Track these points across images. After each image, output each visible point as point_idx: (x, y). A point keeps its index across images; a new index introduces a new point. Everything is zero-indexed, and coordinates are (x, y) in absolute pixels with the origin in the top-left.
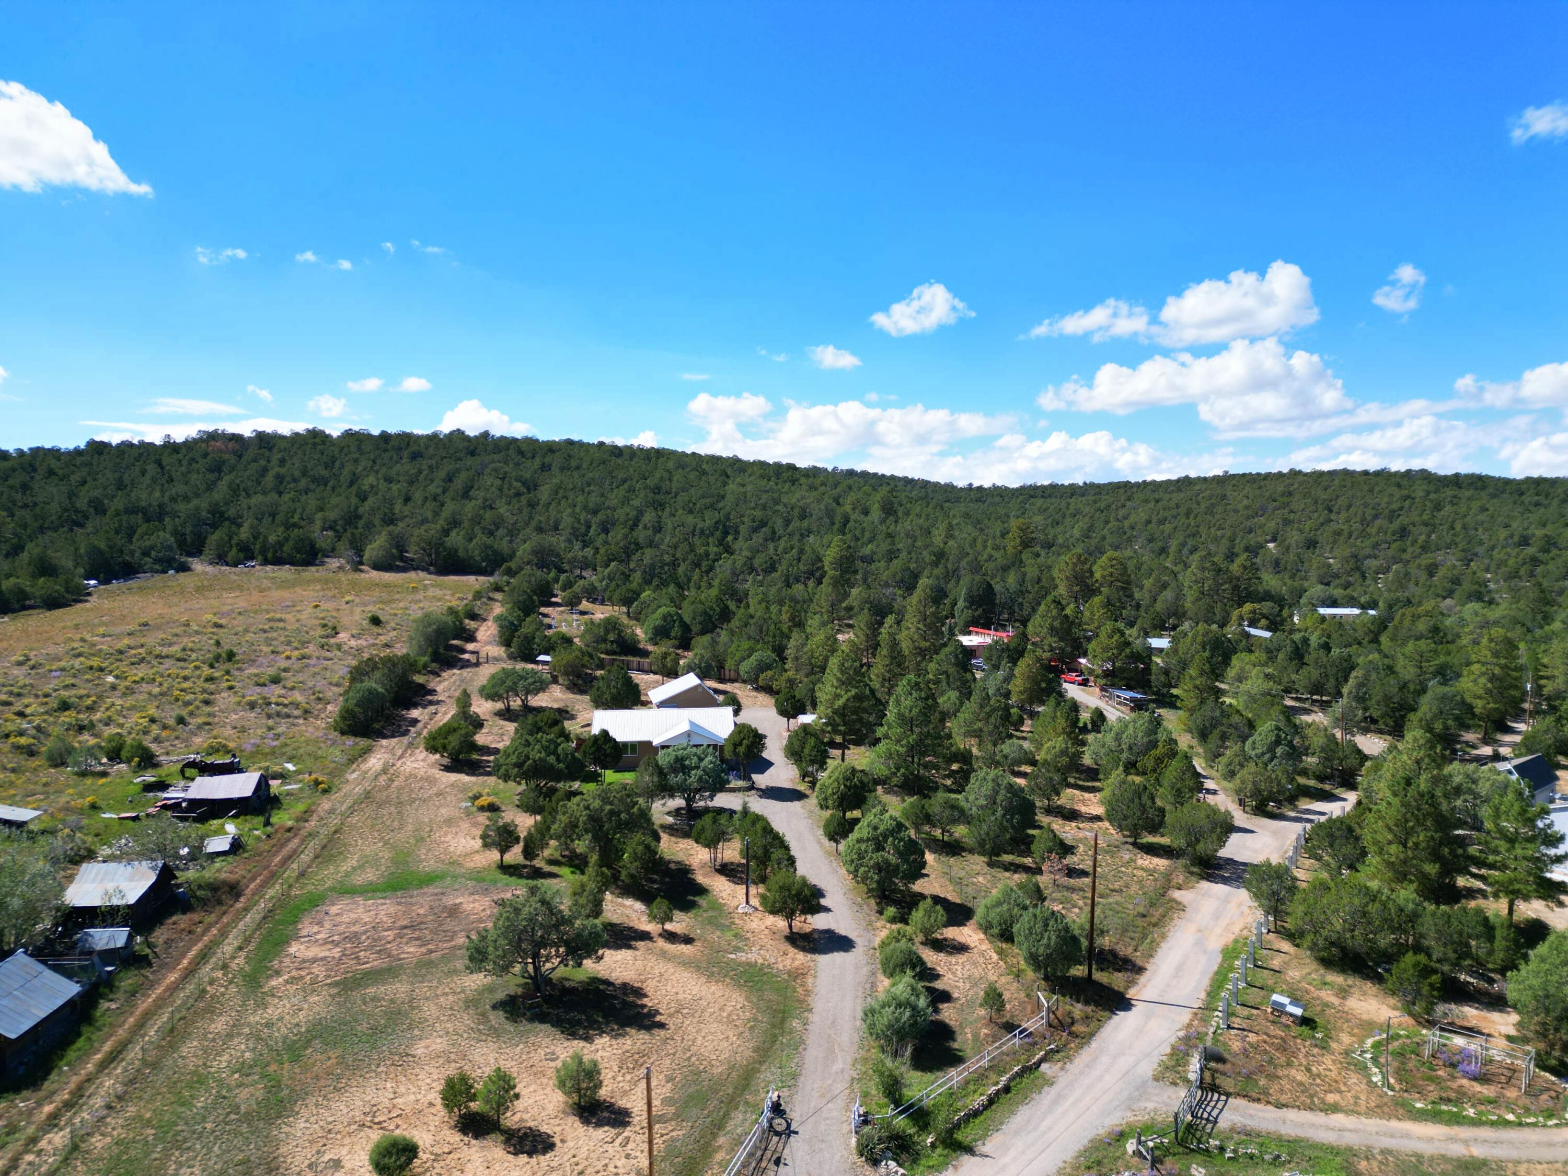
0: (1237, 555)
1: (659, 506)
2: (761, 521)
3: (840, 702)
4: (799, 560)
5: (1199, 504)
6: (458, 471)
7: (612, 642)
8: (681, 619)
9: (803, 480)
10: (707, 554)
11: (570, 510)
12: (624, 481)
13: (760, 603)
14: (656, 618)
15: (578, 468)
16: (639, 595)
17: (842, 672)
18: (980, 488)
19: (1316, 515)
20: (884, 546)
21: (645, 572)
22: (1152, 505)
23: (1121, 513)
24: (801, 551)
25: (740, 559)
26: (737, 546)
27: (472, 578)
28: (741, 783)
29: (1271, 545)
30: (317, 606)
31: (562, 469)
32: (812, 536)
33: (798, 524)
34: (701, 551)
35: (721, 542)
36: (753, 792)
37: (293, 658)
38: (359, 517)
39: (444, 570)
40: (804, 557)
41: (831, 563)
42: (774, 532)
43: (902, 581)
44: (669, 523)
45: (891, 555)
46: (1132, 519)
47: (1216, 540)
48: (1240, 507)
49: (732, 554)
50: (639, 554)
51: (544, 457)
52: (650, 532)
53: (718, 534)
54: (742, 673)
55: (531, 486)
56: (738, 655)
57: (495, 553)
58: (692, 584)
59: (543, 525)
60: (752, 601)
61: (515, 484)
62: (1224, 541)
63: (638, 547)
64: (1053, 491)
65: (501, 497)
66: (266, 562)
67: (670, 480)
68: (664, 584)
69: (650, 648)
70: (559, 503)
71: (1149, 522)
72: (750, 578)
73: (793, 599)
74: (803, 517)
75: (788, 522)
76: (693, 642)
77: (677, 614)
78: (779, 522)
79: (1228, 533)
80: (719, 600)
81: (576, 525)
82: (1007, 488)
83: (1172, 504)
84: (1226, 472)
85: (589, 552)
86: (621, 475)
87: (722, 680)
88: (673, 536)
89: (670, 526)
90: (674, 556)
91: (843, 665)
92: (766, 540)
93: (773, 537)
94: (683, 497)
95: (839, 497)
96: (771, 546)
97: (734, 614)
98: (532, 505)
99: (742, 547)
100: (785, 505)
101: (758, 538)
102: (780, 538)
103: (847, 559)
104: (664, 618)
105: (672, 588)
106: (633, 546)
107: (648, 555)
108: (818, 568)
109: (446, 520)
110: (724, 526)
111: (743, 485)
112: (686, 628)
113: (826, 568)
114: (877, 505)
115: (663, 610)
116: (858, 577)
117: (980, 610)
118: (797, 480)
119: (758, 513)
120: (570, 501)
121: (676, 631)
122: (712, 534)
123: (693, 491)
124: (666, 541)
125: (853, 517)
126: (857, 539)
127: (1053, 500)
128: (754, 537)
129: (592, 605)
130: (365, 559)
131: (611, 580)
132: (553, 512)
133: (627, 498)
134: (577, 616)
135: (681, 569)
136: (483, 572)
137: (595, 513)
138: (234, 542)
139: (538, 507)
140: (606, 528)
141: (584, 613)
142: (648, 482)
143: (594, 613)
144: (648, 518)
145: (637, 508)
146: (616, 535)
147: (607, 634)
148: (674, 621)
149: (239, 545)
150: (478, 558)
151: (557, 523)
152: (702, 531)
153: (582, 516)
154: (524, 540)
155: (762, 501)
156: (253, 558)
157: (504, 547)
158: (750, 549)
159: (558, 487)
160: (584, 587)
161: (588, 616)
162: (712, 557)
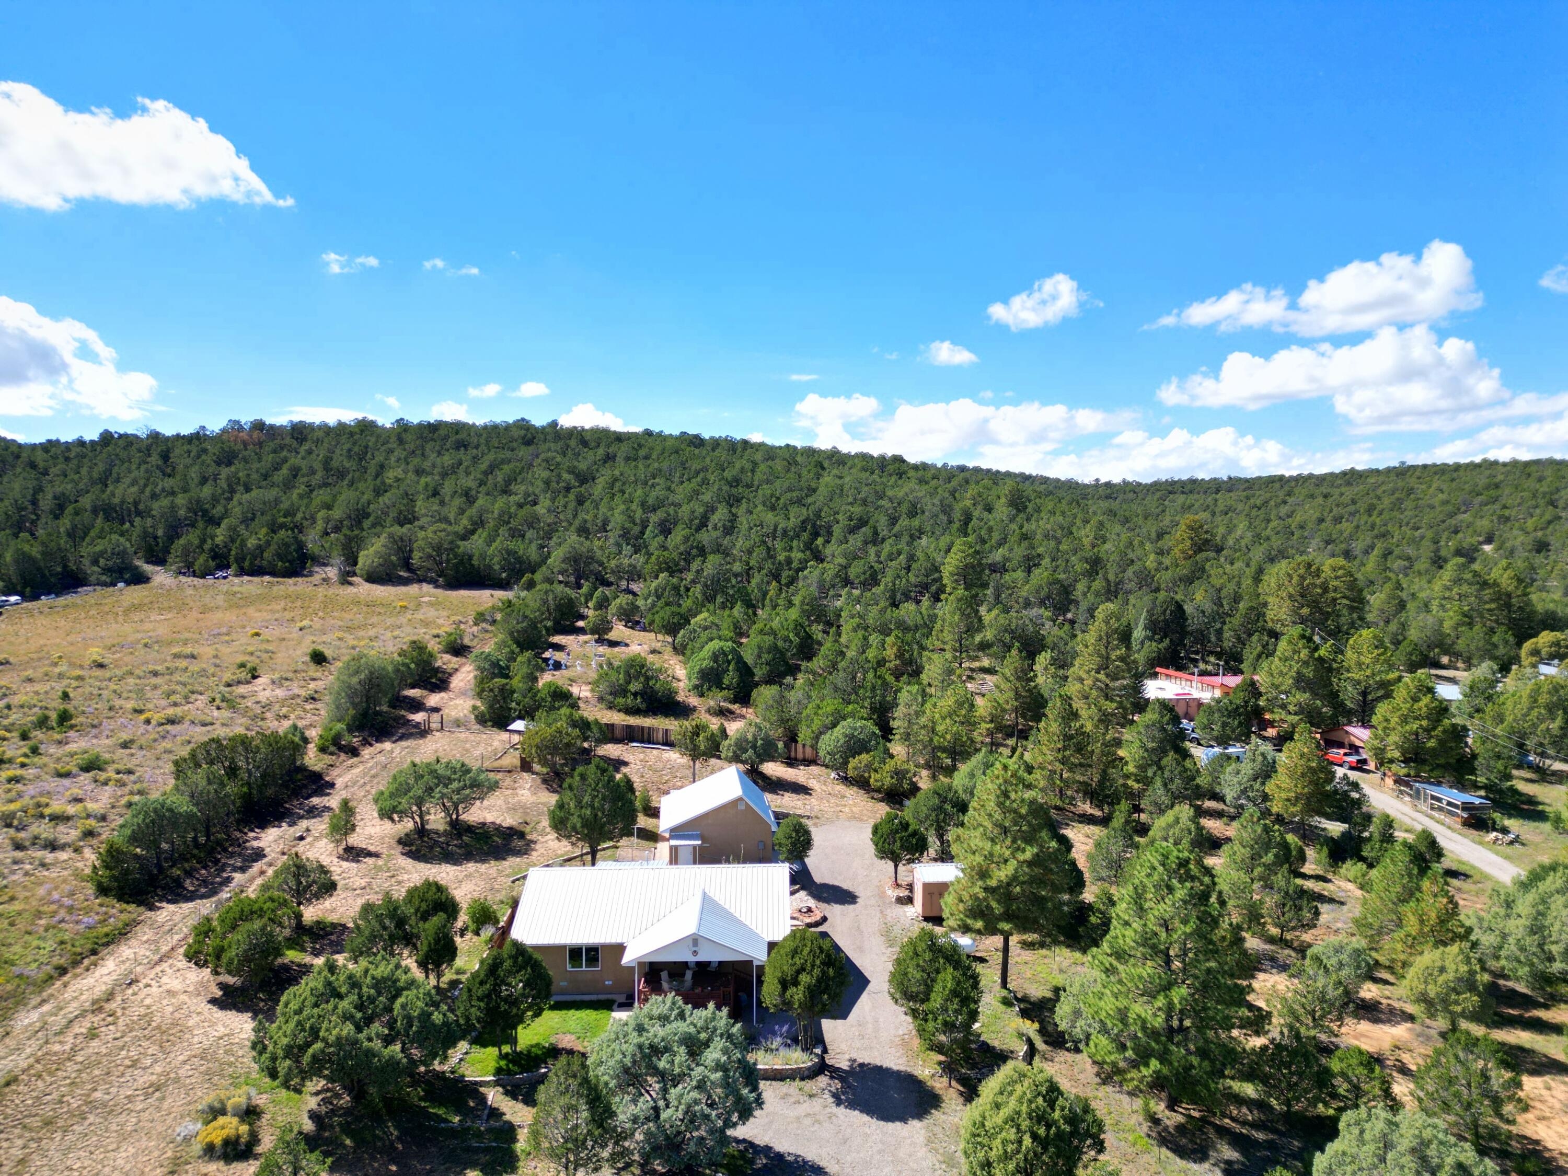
0: (1446, 561)
1: (733, 501)
2: (860, 519)
3: (1002, 874)
4: (908, 569)
5: (1379, 498)
6: (503, 462)
7: (635, 695)
8: (740, 660)
9: (911, 473)
10: (789, 561)
11: (623, 507)
12: (697, 473)
13: (855, 630)
14: (704, 656)
15: (647, 458)
16: (688, 622)
17: (1005, 810)
18: (1108, 484)
19: (1538, 511)
20: (1020, 551)
21: (706, 585)
22: (1320, 500)
23: (1284, 510)
24: (911, 558)
25: (830, 569)
26: (828, 551)
27: (487, 593)
28: (798, 1058)
29: (1487, 548)
30: (257, 634)
31: (628, 459)
32: (924, 538)
33: (907, 522)
34: (781, 557)
35: (809, 546)
36: (823, 1080)
37: (154, 722)
38: (368, 515)
39: (455, 583)
40: (914, 566)
41: (952, 574)
42: (876, 533)
43: (1048, 597)
44: (743, 522)
45: (1030, 564)
46: (1298, 518)
47: (1414, 542)
48: (1436, 501)
49: (822, 561)
50: (698, 561)
51: (608, 446)
52: (718, 533)
53: (805, 536)
54: (822, 753)
55: (585, 478)
56: (817, 724)
57: (519, 560)
58: (767, 602)
59: (589, 525)
60: (846, 628)
61: (566, 476)
62: (1426, 543)
63: (702, 552)
64: (1191, 486)
65: (545, 492)
66: (242, 572)
67: (753, 471)
68: (729, 604)
69: (693, 701)
70: (612, 498)
71: (1321, 520)
72: (844, 592)
73: (903, 627)
74: (912, 514)
75: (893, 521)
76: (754, 694)
77: (735, 651)
78: (882, 521)
79: (1429, 534)
80: (798, 626)
81: (627, 525)
82: (1139, 484)
83: (1346, 499)
84: (1403, 463)
85: (639, 559)
86: (695, 465)
87: (791, 762)
88: (747, 537)
89: (745, 526)
90: (748, 564)
91: (1006, 794)
92: (866, 543)
93: (875, 539)
94: (765, 491)
95: (955, 491)
96: (872, 551)
97: (820, 644)
98: (580, 501)
99: (835, 552)
100: (891, 500)
101: (855, 541)
102: (884, 540)
103: (973, 567)
104: (715, 657)
105: (738, 610)
106: (694, 552)
107: (711, 565)
108: (935, 580)
109: (471, 518)
110: (814, 526)
111: (841, 478)
112: (745, 670)
113: (945, 581)
114: (1003, 500)
115: (715, 645)
116: (988, 592)
117: (1167, 642)
118: (905, 473)
119: (857, 510)
120: (626, 495)
121: (731, 677)
122: (798, 536)
123: (778, 484)
124: (738, 545)
125: (976, 514)
126: (984, 542)
127: (1196, 496)
128: (851, 539)
129: (628, 632)
130: (358, 568)
131: (659, 597)
132: (603, 509)
133: (697, 493)
134: (602, 649)
135: (754, 582)
136: (503, 585)
137: (654, 510)
138: (207, 547)
139: (587, 504)
140: (665, 529)
141: (613, 644)
142: (726, 474)
143: (627, 645)
144: (720, 516)
145: (706, 504)
146: (677, 537)
147: (628, 683)
148: (729, 662)
149: (212, 550)
150: (497, 567)
151: (605, 523)
152: (785, 532)
153: (639, 514)
154: (560, 544)
155: (862, 495)
156: (228, 567)
157: (533, 553)
158: (845, 555)
159: (616, 480)
160: (621, 607)
161: (616, 649)
162: (795, 565)
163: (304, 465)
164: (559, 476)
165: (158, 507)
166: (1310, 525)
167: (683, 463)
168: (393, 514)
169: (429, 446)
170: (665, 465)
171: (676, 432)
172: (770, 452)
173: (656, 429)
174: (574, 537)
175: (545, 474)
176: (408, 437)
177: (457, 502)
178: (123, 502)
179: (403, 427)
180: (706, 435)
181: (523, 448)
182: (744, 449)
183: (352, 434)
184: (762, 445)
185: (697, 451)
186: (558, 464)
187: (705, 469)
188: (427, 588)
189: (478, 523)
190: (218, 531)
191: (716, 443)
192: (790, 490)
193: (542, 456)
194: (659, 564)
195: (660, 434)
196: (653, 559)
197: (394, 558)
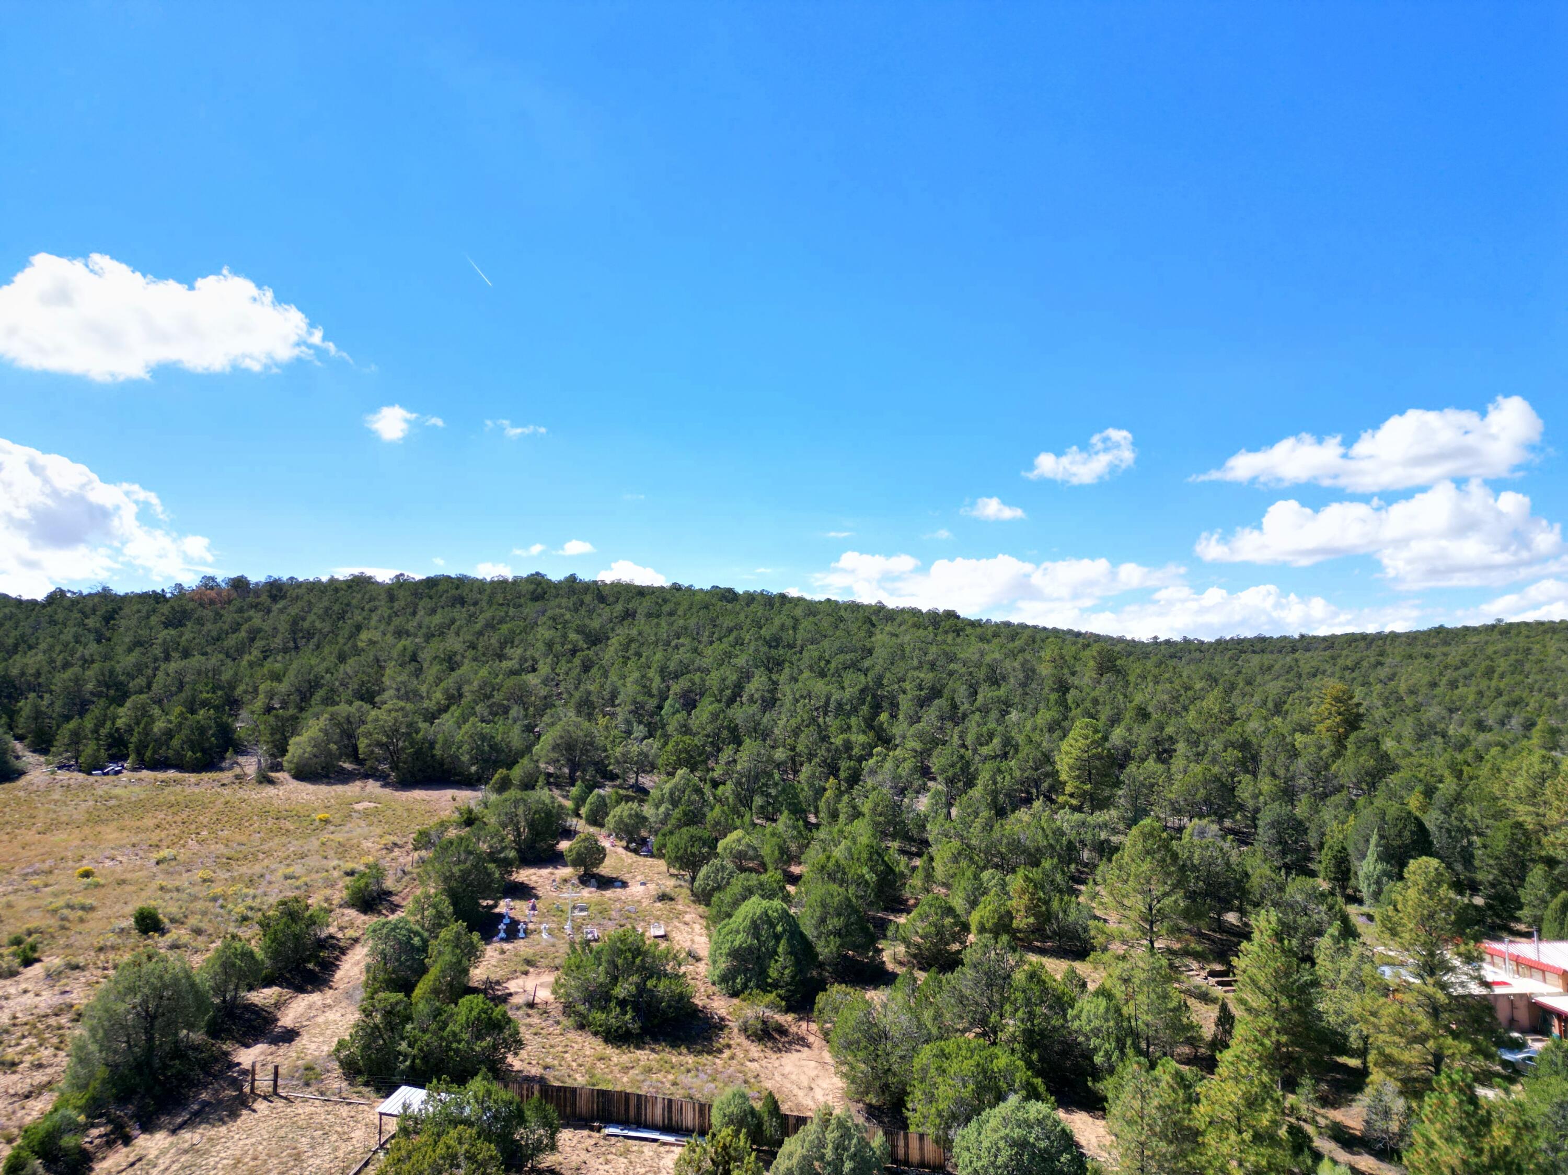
1: (773, 665)
2: (932, 688)
4: (1008, 758)
7: (622, 1003)
8: (794, 932)
10: (848, 746)
11: (637, 674)
12: (730, 631)
14: (738, 924)
15: (671, 614)
16: (714, 850)
21: (739, 783)
25: (904, 757)
26: (897, 731)
27: (449, 793)
30: (88, 874)
31: (649, 615)
32: (1016, 713)
33: (989, 692)
34: (838, 741)
35: (870, 724)
39: (407, 782)
40: (1015, 753)
41: (1072, 768)
42: (955, 707)
44: (787, 692)
49: (890, 746)
50: (730, 748)
51: (629, 601)
52: (755, 708)
53: (865, 709)
55: (596, 639)
57: (494, 747)
59: (593, 698)
61: (573, 636)
63: (735, 736)
65: (546, 655)
66: (143, 764)
67: (795, 628)
69: (721, 1007)
70: (625, 663)
75: (973, 690)
77: (785, 915)
78: (962, 692)
80: (876, 855)
81: (640, 698)
85: (652, 746)
86: (727, 622)
88: (793, 713)
89: (789, 698)
90: (793, 749)
92: (944, 720)
93: (955, 716)
94: (812, 652)
96: (954, 731)
98: (586, 668)
99: (906, 734)
101: (931, 715)
102: (965, 716)
104: (755, 928)
106: (725, 733)
107: (747, 754)
108: (1047, 775)
109: (446, 692)
110: (874, 696)
111: (896, 636)
113: (1062, 777)
115: (756, 904)
116: (1122, 793)
118: (965, 630)
119: (928, 677)
120: (643, 660)
121: (781, 965)
122: (856, 711)
123: (826, 644)
124: (781, 723)
127: (1274, 654)
128: (924, 714)
129: (629, 857)
130: (286, 760)
131: (675, 803)
132: (613, 677)
133: (729, 655)
134: (588, 894)
135: (803, 775)
136: (470, 783)
137: (677, 677)
138: (103, 731)
139: (594, 670)
140: (689, 703)
141: (606, 883)
142: (763, 632)
143: (624, 885)
144: (757, 684)
145: (740, 670)
146: (705, 710)
147: (615, 980)
148: (777, 938)
149: (110, 735)
150: (465, 758)
151: (614, 695)
152: (840, 705)
153: (656, 683)
154: (553, 724)
155: (930, 657)
156: (124, 758)
157: (515, 737)
158: (920, 736)
159: (632, 640)
160: (621, 820)
161: (609, 893)
162: (856, 751)
163: (266, 626)
164: (565, 636)
165: (62, 679)
166: (1424, 690)
167: (713, 620)
168: (354, 685)
169: (421, 604)
170: (692, 622)
171: (707, 586)
172: (812, 608)
173: (684, 582)
174: (572, 713)
175: (548, 634)
176: (401, 594)
177: (436, 668)
178: (23, 674)
179: (401, 583)
180: (740, 590)
181: (530, 604)
182: (783, 604)
183: (337, 590)
184: (800, 600)
185: (729, 606)
186: (566, 622)
187: (739, 627)
188: (373, 786)
189: (454, 698)
190: (121, 711)
191: (751, 598)
192: (841, 651)
193: (549, 613)
194: (678, 752)
195: (689, 589)
196: (670, 747)
197: (333, 747)
